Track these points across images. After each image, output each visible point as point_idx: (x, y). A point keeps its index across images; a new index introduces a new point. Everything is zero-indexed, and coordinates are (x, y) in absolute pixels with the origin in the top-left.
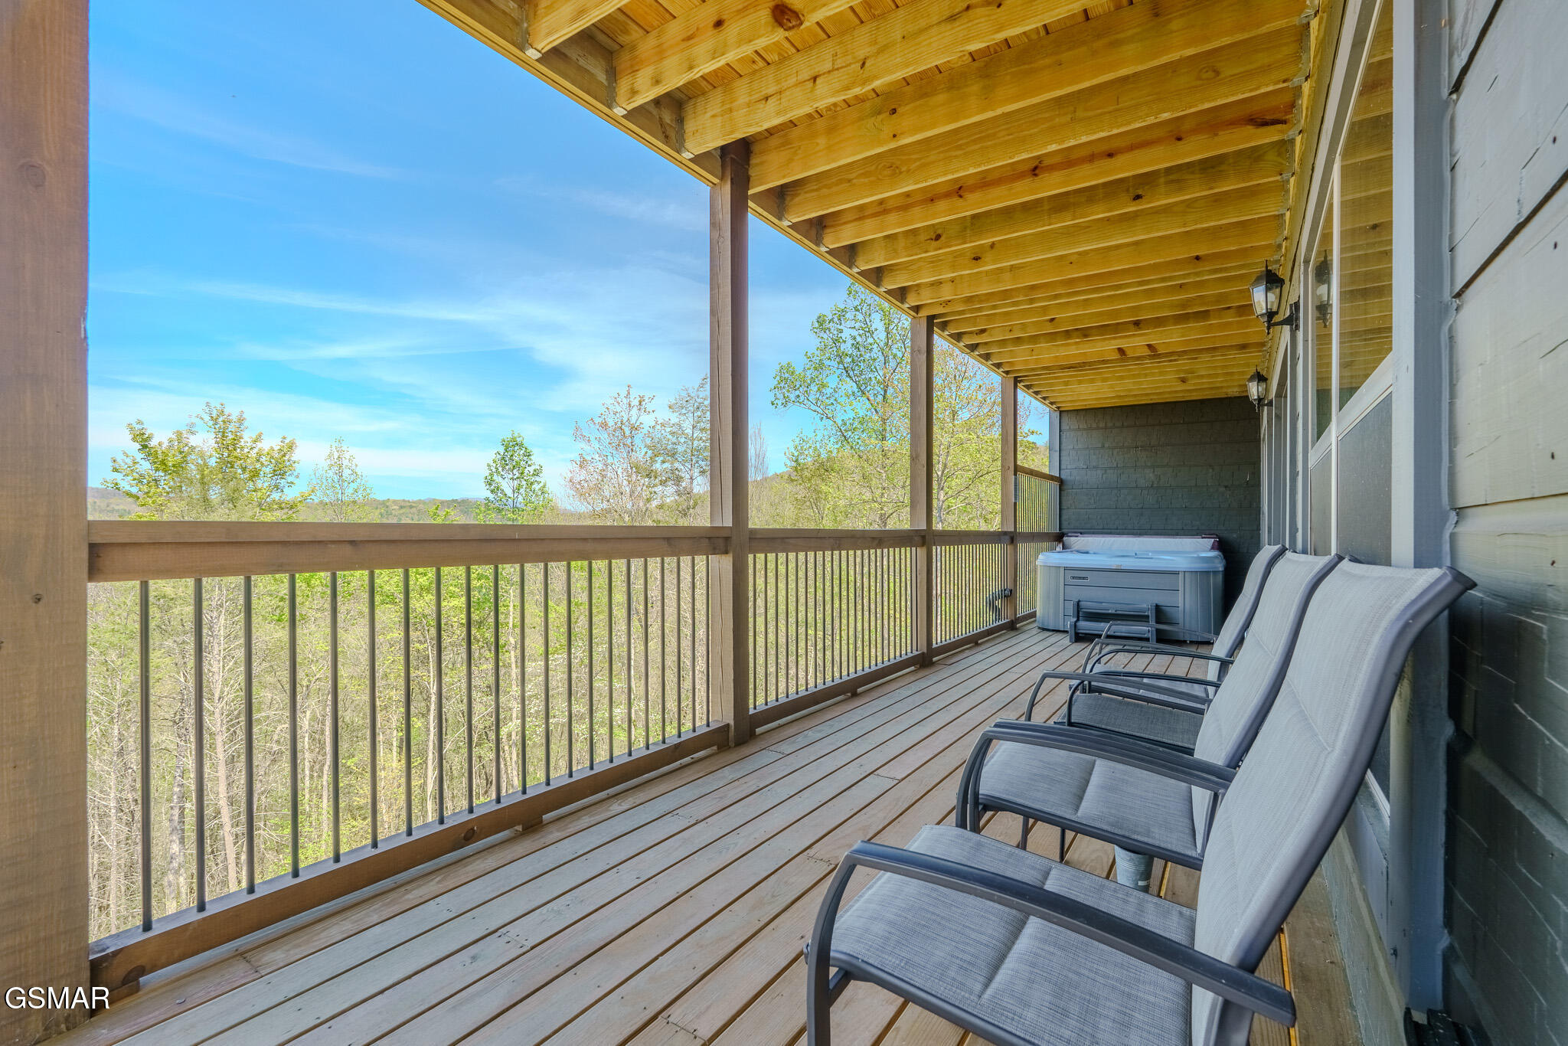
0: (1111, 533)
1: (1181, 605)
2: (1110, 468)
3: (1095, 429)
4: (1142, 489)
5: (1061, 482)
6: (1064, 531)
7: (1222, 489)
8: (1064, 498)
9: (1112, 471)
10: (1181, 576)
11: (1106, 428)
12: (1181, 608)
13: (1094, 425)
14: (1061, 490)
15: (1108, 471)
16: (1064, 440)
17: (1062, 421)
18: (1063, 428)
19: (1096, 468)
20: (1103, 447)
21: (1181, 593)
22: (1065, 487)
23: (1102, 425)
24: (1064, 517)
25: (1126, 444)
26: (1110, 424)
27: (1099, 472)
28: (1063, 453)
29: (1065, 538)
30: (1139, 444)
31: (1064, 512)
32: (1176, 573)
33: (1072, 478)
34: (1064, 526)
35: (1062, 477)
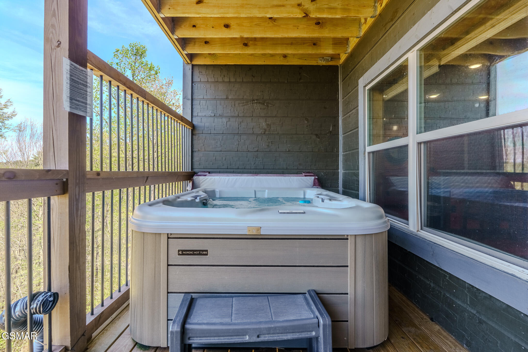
0: (233, 172)
1: (350, 290)
2: (233, 117)
3: (220, 82)
4: (258, 135)
5: (193, 128)
6: (195, 170)
7: (314, 137)
8: (195, 142)
9: (234, 119)
10: (350, 243)
11: (230, 82)
12: (350, 297)
13: (220, 80)
14: (192, 134)
15: (231, 119)
16: (195, 91)
17: (194, 73)
18: (194, 80)
19: (221, 116)
20: (227, 98)
21: (350, 270)
22: (196, 132)
23: (226, 80)
24: (196, 159)
25: (245, 97)
26: (232, 80)
27: (224, 120)
28: (195, 102)
29: (195, 178)
30: (255, 98)
31: (195, 154)
32: (344, 238)
33: (202, 124)
34: (196, 166)
35: (194, 123)
